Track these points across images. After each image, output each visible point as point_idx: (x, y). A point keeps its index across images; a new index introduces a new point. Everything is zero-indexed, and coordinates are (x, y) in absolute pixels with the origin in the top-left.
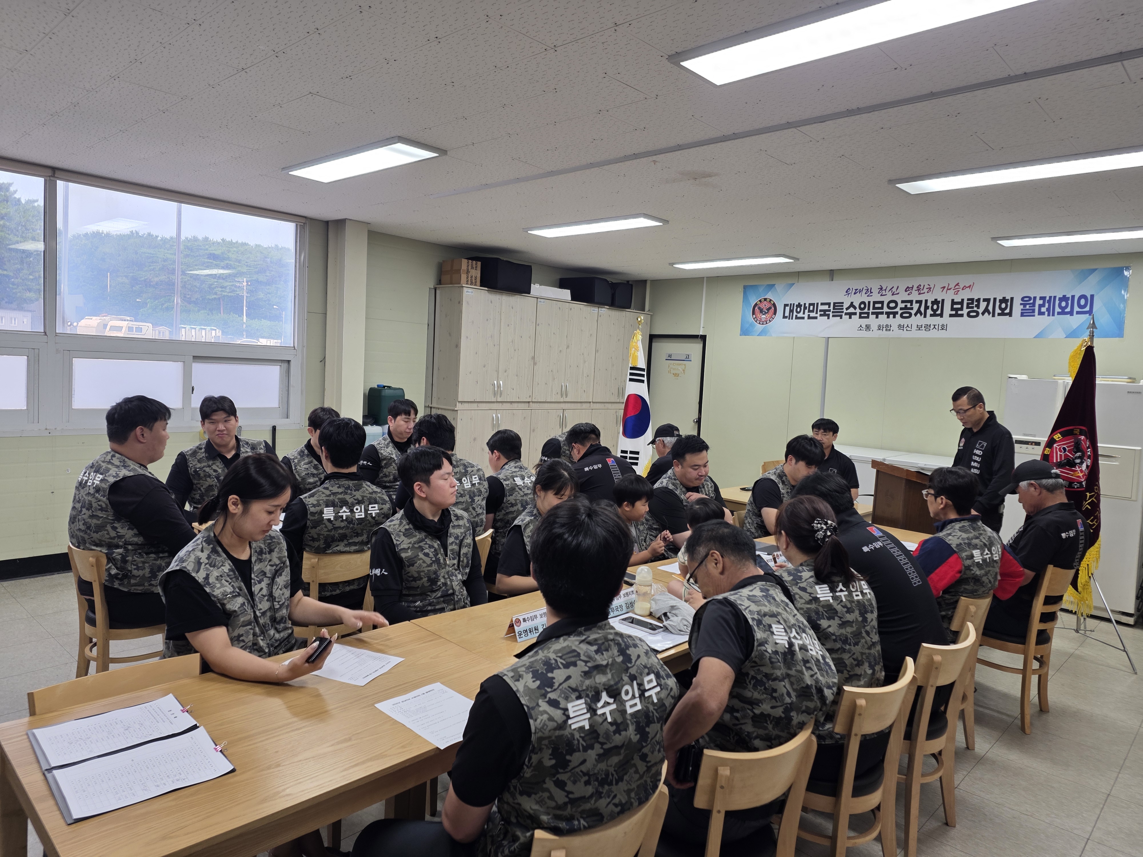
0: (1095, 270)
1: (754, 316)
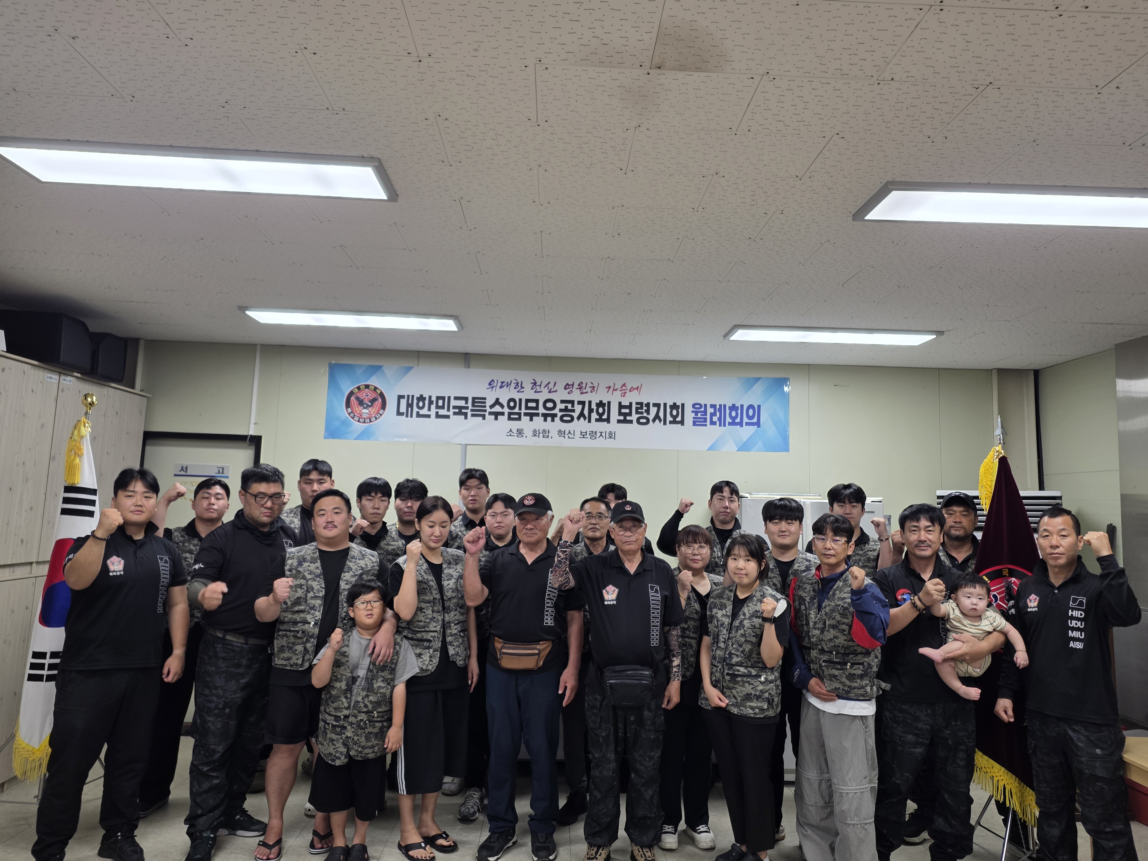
0: (759, 379)
1: (349, 410)
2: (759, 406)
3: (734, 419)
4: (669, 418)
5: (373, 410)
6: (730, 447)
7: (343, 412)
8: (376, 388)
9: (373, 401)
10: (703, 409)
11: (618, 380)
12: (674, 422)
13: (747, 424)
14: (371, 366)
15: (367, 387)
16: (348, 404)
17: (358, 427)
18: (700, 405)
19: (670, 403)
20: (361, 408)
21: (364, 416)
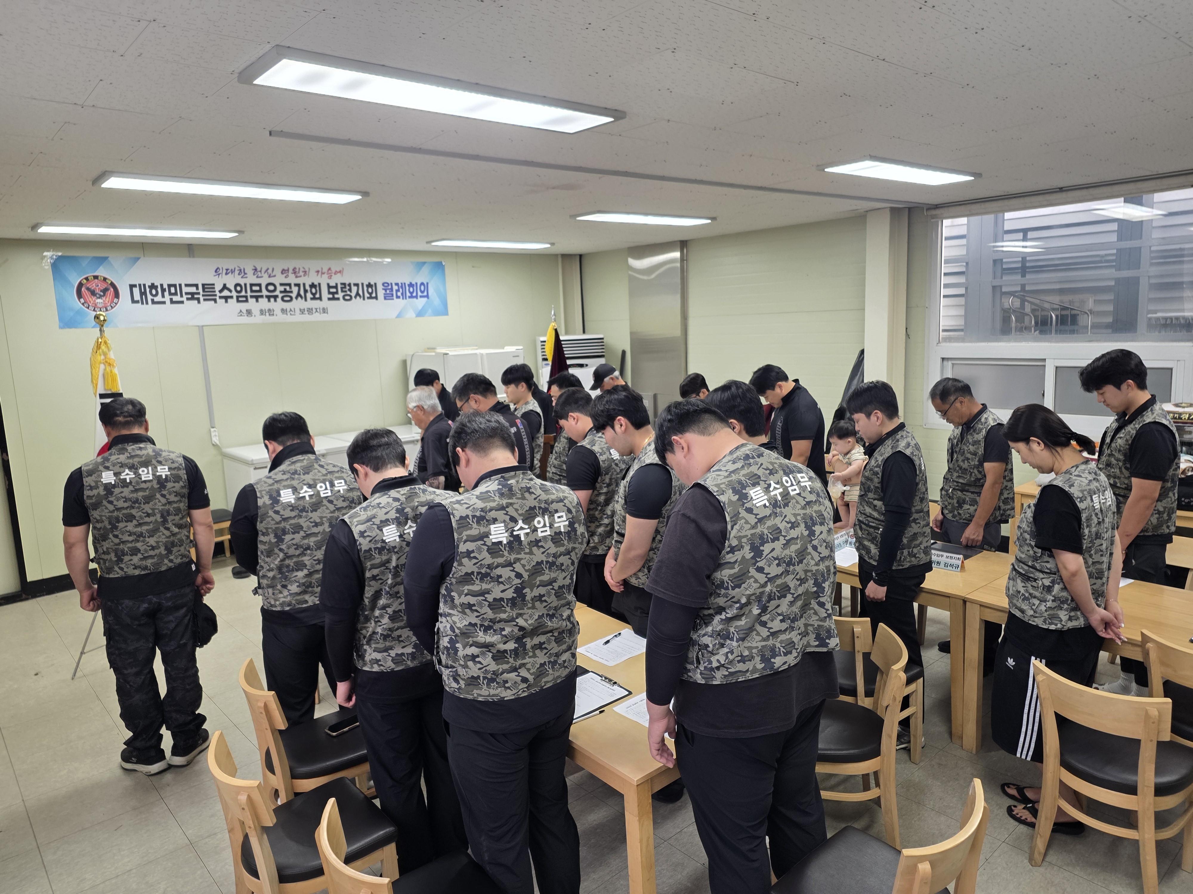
0: (424, 263)
1: (82, 300)
2: (427, 283)
3: (411, 293)
4: (367, 295)
5: (107, 300)
6: (411, 314)
8: (105, 279)
9: (105, 291)
10: (390, 287)
11: (324, 264)
12: (370, 298)
13: (421, 297)
14: (96, 257)
15: (96, 277)
16: (79, 295)
18: (388, 283)
19: (366, 283)
20: (94, 298)
21: (99, 305)
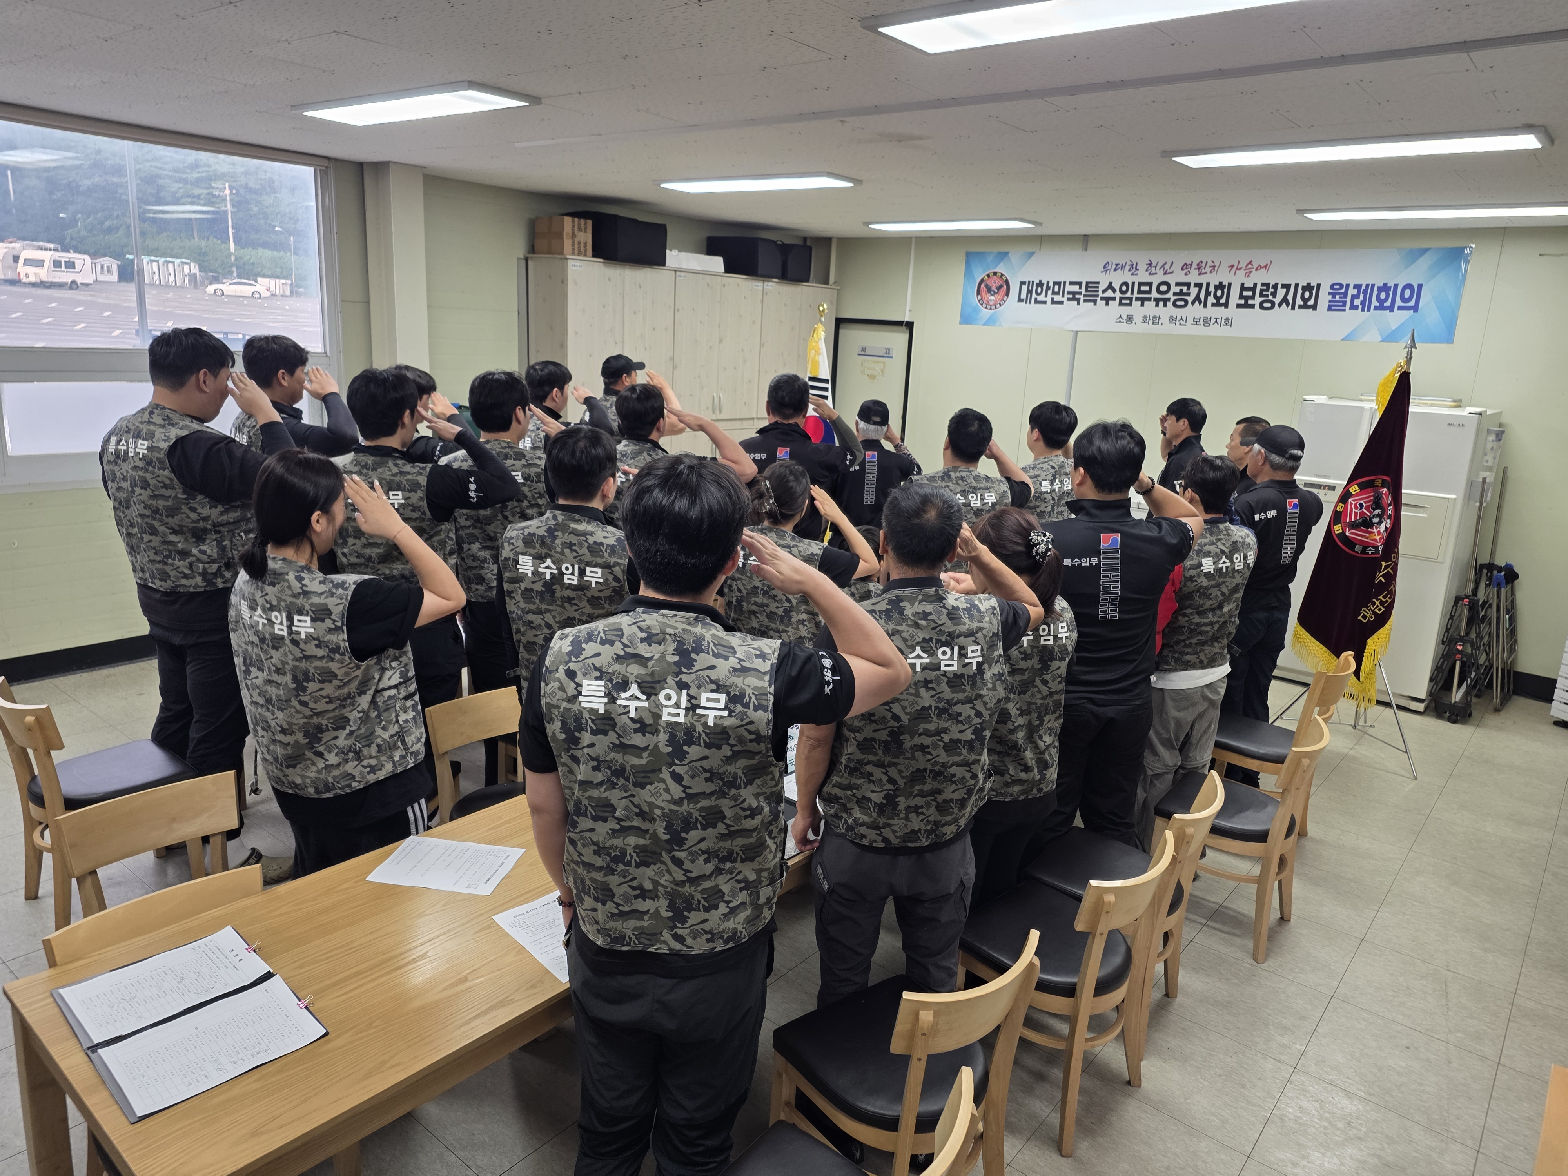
1: (979, 297)
2: (1420, 286)
3: (1382, 302)
4: (1299, 302)
5: (998, 297)
7: (974, 299)
8: (1002, 275)
9: (999, 288)
10: (1343, 291)
11: (1243, 257)
12: (1305, 306)
14: (999, 253)
15: (995, 274)
16: (979, 293)
17: (986, 313)
18: (1341, 285)
20: (989, 295)
21: (991, 303)
